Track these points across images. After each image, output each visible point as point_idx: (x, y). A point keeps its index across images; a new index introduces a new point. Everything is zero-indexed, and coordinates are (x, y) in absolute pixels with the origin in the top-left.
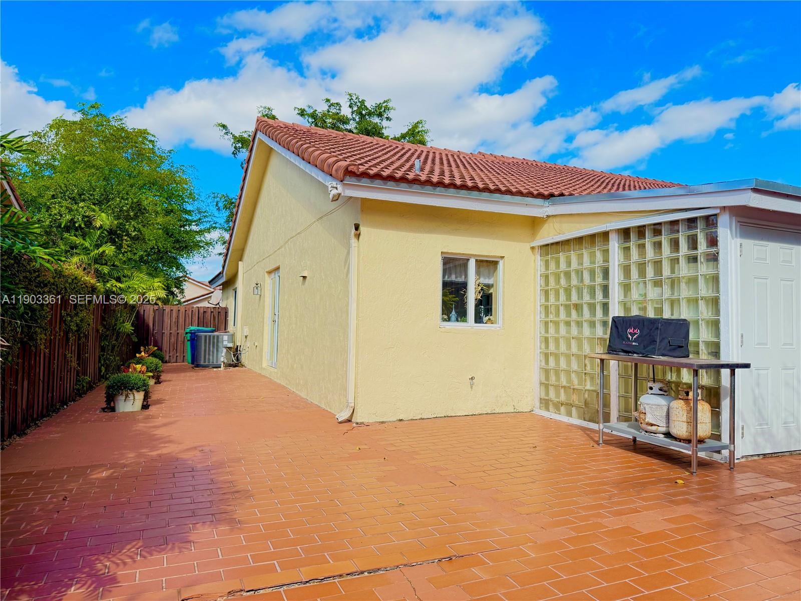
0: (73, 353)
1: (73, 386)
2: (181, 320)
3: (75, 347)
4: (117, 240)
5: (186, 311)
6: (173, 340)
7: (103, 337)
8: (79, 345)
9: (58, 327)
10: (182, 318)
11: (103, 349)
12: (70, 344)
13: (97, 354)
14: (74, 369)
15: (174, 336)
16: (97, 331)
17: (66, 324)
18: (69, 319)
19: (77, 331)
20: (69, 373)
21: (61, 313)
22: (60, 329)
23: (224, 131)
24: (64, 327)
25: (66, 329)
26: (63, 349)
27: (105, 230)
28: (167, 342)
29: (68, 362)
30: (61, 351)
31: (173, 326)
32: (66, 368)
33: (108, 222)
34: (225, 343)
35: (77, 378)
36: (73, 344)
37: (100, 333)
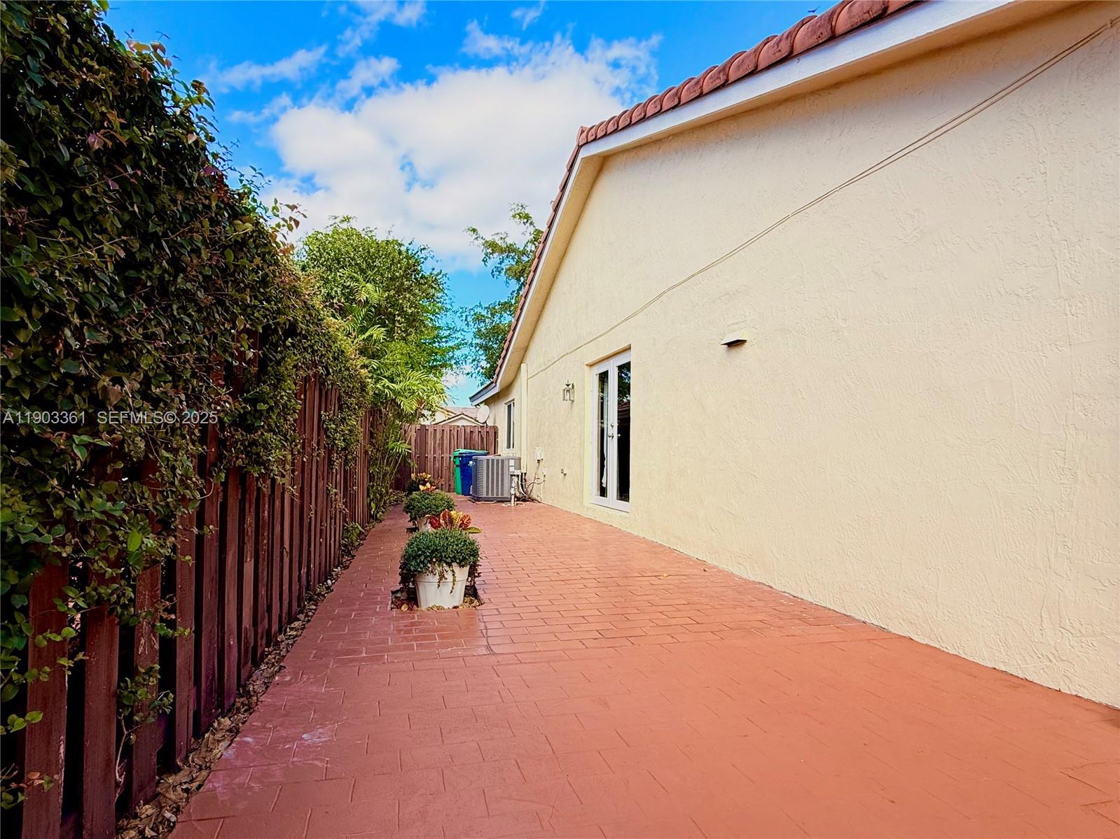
0: (338, 487)
1: (339, 541)
2: (446, 442)
3: (340, 476)
4: (387, 322)
5: (451, 430)
6: (437, 465)
7: (371, 462)
8: (345, 471)
9: (315, 440)
10: (447, 440)
11: (371, 478)
12: (334, 471)
13: (366, 486)
14: (340, 512)
15: (438, 461)
16: (366, 452)
17: (328, 437)
18: (334, 426)
19: (344, 449)
20: (333, 521)
21: (320, 416)
22: (318, 444)
23: (475, 236)
24: (324, 441)
25: (328, 444)
26: (323, 479)
27: (371, 306)
28: (430, 468)
29: (332, 503)
30: (320, 485)
31: (437, 449)
32: (329, 512)
33: (376, 295)
34: (512, 469)
35: (344, 526)
36: (338, 471)
37: (368, 454)
